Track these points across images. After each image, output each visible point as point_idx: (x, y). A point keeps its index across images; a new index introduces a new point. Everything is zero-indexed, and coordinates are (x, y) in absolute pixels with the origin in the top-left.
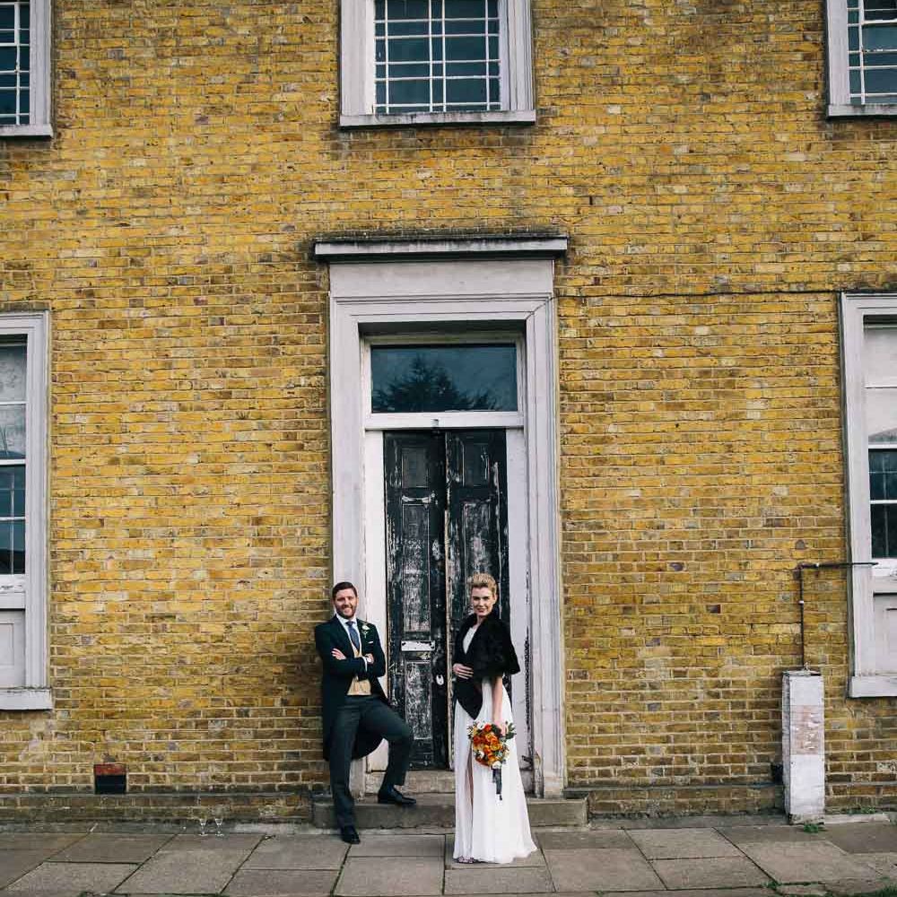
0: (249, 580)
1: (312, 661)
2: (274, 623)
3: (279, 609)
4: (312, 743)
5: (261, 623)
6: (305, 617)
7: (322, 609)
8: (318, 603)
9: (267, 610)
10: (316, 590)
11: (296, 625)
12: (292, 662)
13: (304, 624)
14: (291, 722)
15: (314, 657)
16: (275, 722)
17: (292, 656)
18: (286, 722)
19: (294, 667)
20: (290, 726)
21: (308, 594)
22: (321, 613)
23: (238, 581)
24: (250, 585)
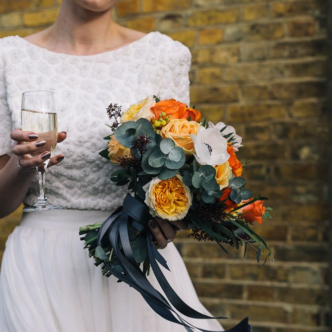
0: (178, 12)
1: (295, 156)
2: (226, 88)
3: (233, 60)
4: (295, 312)
5: (202, 87)
6: (282, 73)
7: (313, 55)
8: (305, 45)
9: (212, 64)
10: (302, 19)
11: (265, 88)
12: (256, 158)
13: (280, 86)
14: (255, 271)
15: (300, 147)
16: (228, 269)
17: (257, 147)
18: (248, 270)
19: (260, 167)
20: (255, 277)
21: (286, 29)
22: (313, 64)
23: (162, 15)
24: (181, 21)
